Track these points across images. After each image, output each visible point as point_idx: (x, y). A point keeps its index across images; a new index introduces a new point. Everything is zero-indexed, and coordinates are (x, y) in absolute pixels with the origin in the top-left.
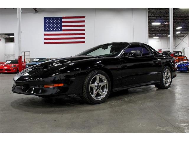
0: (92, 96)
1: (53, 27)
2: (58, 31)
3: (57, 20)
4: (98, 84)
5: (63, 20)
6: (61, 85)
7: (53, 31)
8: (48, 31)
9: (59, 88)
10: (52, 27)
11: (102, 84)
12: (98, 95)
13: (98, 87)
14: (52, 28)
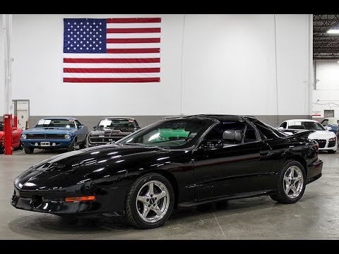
0: (141, 215)
1: (85, 42)
2: (97, 51)
3: (94, 27)
4: (152, 196)
5: (109, 26)
6: (91, 198)
7: (84, 51)
8: (72, 51)
9: (88, 202)
10: (83, 44)
11: (158, 196)
12: (151, 214)
13: (152, 201)
14: (81, 45)
